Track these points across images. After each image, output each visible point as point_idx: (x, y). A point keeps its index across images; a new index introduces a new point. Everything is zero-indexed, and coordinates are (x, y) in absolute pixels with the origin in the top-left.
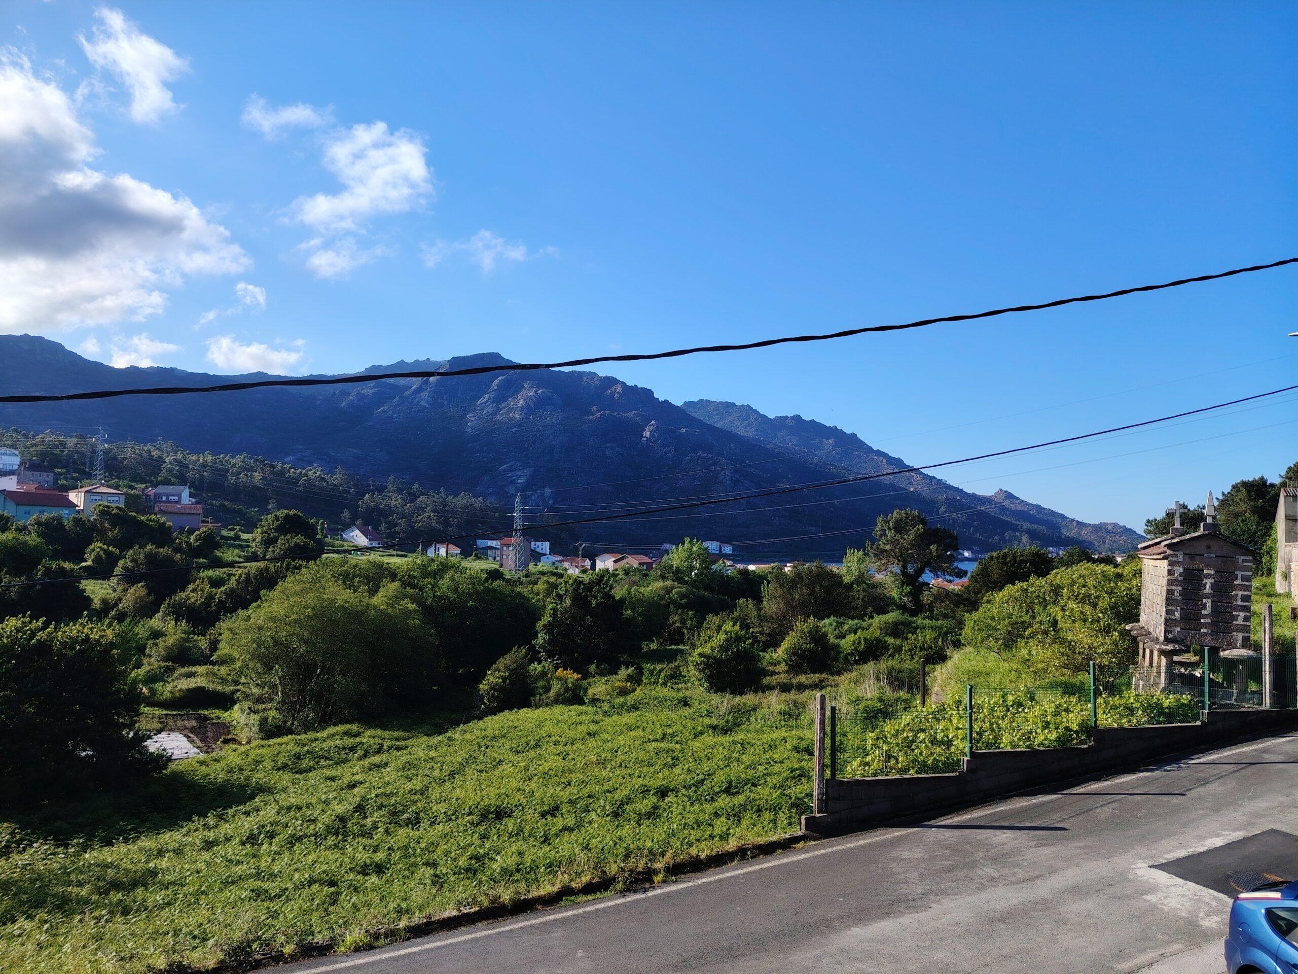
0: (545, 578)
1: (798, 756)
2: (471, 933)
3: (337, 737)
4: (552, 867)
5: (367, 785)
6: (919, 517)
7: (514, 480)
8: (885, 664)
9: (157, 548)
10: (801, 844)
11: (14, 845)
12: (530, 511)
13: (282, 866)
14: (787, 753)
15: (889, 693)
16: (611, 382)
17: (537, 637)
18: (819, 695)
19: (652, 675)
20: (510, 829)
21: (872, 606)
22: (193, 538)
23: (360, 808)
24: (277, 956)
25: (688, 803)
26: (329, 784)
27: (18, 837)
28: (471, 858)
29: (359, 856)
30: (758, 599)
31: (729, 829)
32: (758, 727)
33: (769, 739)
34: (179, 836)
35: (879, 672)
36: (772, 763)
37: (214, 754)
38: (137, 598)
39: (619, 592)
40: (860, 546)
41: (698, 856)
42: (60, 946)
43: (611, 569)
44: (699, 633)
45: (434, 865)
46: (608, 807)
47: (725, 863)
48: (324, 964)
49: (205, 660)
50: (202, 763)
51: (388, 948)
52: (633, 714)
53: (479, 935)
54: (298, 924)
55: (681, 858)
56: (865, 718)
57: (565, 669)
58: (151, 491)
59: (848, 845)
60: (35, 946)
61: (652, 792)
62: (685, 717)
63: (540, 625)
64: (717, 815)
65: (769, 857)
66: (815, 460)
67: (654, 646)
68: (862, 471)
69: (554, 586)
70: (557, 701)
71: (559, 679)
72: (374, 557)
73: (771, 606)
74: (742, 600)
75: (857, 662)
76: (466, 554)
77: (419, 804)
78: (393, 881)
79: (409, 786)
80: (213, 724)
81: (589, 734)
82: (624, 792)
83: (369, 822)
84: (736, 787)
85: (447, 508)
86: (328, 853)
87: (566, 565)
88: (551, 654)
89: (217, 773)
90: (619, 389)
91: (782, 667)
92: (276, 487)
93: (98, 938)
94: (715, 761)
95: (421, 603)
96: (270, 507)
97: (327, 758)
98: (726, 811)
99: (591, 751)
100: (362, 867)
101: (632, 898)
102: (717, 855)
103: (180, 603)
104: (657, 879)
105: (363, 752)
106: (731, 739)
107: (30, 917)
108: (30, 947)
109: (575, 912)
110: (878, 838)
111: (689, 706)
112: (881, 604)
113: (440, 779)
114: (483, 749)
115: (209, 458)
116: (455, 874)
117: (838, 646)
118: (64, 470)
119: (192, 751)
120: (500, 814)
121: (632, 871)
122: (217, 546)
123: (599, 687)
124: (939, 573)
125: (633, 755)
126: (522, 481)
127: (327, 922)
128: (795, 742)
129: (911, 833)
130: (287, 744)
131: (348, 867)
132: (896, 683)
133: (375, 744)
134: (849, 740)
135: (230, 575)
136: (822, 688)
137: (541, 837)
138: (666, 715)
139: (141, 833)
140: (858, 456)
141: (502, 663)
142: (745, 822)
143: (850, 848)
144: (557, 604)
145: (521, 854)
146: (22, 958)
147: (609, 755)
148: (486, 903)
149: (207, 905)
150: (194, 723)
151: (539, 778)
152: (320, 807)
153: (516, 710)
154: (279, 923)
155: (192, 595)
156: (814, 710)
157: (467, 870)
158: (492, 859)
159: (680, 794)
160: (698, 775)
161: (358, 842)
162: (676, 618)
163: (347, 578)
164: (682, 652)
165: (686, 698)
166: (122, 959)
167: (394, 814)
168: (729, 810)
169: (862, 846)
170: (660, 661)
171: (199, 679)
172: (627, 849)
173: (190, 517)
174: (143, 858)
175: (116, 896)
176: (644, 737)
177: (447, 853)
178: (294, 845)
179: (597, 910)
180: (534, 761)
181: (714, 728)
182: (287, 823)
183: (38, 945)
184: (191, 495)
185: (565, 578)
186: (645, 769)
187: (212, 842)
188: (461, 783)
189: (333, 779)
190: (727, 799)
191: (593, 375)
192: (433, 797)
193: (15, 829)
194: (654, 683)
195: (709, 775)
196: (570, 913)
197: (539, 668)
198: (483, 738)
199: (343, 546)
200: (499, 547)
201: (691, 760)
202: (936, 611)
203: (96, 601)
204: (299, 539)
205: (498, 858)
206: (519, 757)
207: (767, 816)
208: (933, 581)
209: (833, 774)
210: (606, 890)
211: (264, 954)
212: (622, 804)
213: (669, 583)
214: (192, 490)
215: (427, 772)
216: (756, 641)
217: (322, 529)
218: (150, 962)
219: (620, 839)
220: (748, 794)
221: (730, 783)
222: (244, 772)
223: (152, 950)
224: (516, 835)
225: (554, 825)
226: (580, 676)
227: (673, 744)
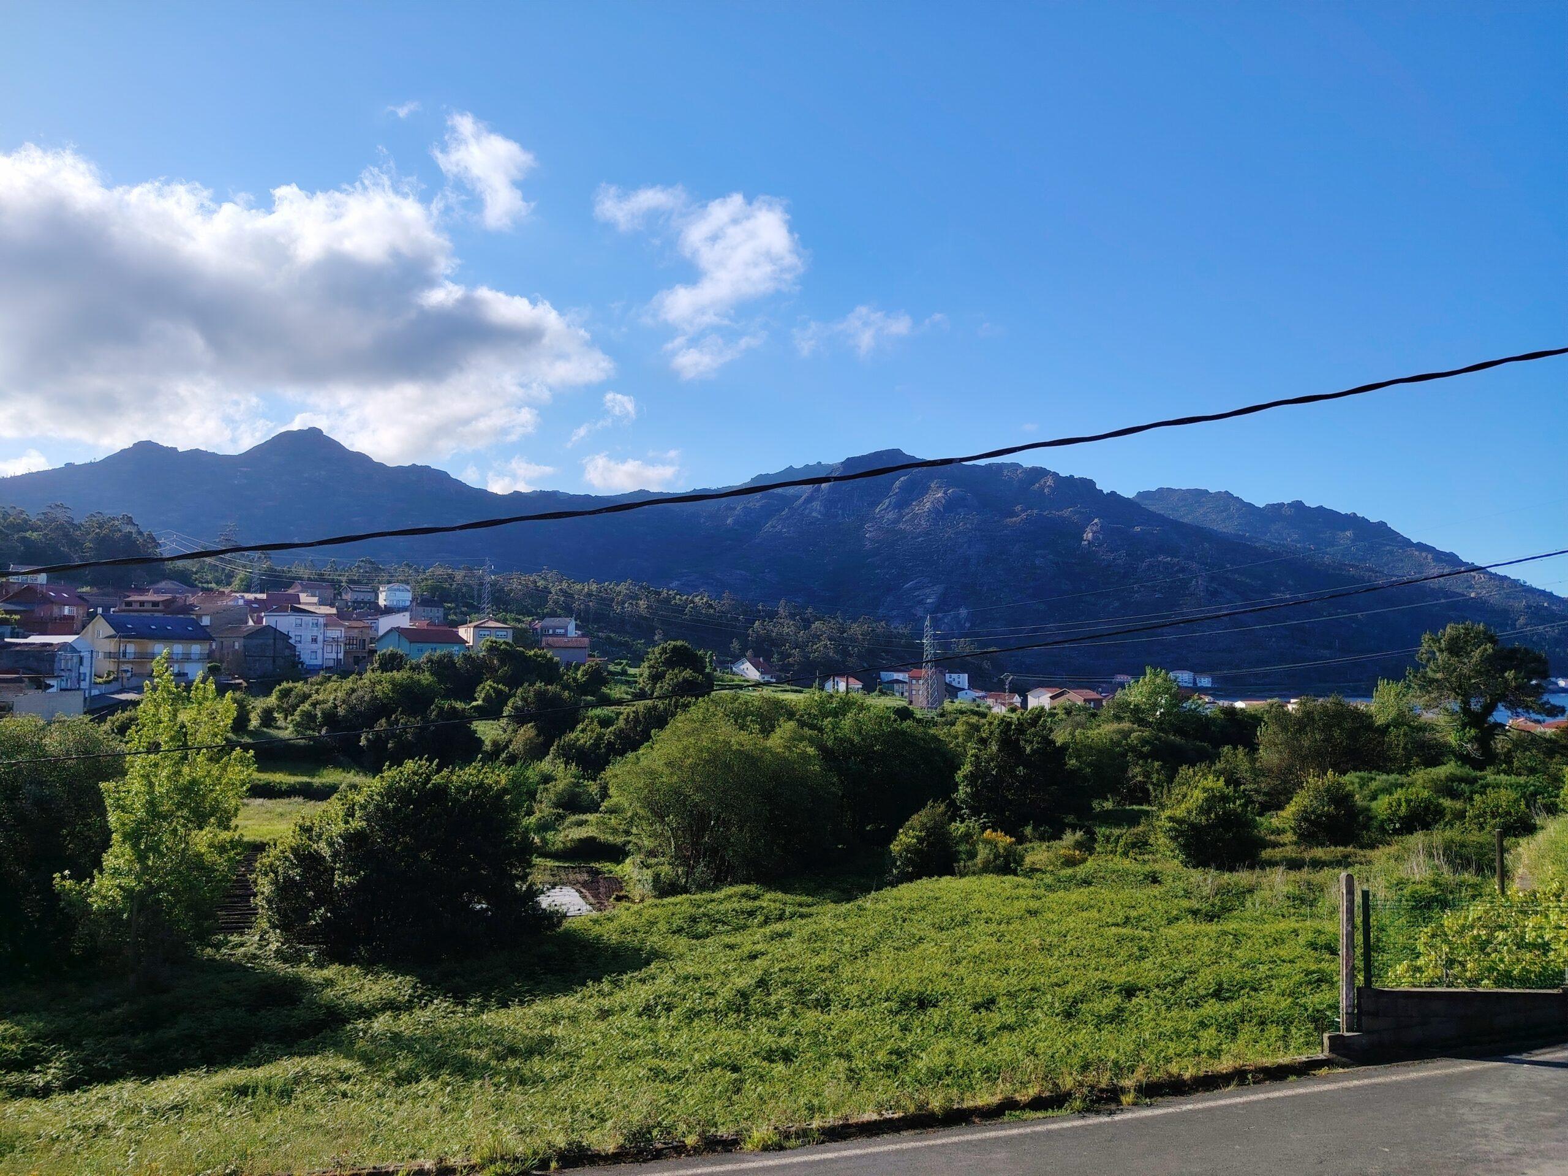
0: (964, 719)
1: (1315, 955)
2: (896, 1143)
3: (734, 899)
4: (990, 1074)
5: (769, 956)
6: (1485, 633)
7: (922, 599)
8: (1439, 836)
9: (546, 685)
10: (1324, 1071)
11: (416, 1000)
12: (942, 637)
13: (681, 1044)
14: (1299, 950)
15: (1448, 876)
16: (1039, 473)
17: (958, 790)
18: (1343, 875)
19: (1108, 841)
20: (937, 1022)
21: (1418, 756)
22: (580, 673)
23: (762, 983)
24: (679, 1147)
25: (1164, 1007)
26: (728, 953)
27: (420, 991)
28: (891, 1053)
29: (763, 1039)
30: (1252, 748)
31: (1220, 1044)
32: (1258, 914)
33: (1273, 931)
34: (574, 1003)
35: (1431, 846)
36: (1278, 962)
37: (606, 913)
38: (527, 739)
39: (1060, 737)
40: (1395, 674)
41: (1179, 1075)
42: (462, 1112)
43: (1047, 707)
44: (1169, 791)
45: (849, 1057)
46: (1057, 1005)
47: (1217, 1087)
48: (729, 1162)
49: (594, 808)
50: (595, 921)
51: (799, 1150)
52: (1085, 891)
53: (905, 1146)
54: (700, 1112)
55: (1157, 1076)
56: (1413, 908)
57: (995, 830)
58: (538, 624)
59: (1394, 1078)
60: (438, 1109)
61: (1114, 990)
62: (1155, 897)
63: (960, 775)
64: (1203, 1025)
65: (1277, 1084)
66: (1327, 560)
67: (1109, 805)
68: (1396, 572)
69: (976, 728)
70: (986, 869)
71: (987, 842)
72: (767, 692)
73: (1268, 756)
74: (1225, 749)
75: (1396, 832)
76: (868, 688)
77: (828, 983)
78: (802, 1072)
79: (817, 961)
80: (605, 878)
81: (1029, 912)
82: (1078, 987)
83: (773, 999)
84: (1229, 990)
85: (845, 635)
86: (730, 1032)
87: (990, 701)
88: (976, 812)
89: (610, 933)
90: (1050, 482)
91: (1289, 837)
92: (662, 616)
93: (498, 1107)
94: (1198, 955)
95: (822, 748)
96: (656, 638)
97: (724, 923)
98: (1216, 1020)
99: (1032, 933)
100: (767, 1051)
101: (1093, 1120)
102: (1206, 1077)
103: (569, 745)
104: (1127, 1099)
105: (763, 918)
106: (1219, 928)
107: (434, 1078)
108: (434, 1109)
109: (1021, 1131)
110: (1439, 1072)
111: (1160, 883)
112: (1433, 754)
113: (851, 956)
114: (899, 922)
115: (594, 587)
116: (873, 1070)
117: (1368, 809)
118: (453, 605)
119: (584, 908)
120: (924, 1003)
121: (1092, 1087)
122: (605, 682)
123: (1038, 854)
124: (1519, 710)
125: (1087, 942)
126: (931, 601)
127: (731, 1113)
128: (1310, 936)
129: (1489, 1069)
130: (682, 904)
131: (752, 1051)
132: (1458, 861)
133: (776, 909)
134: (1389, 936)
135: (619, 714)
136: (1348, 865)
137: (975, 1034)
138: (1126, 894)
139: (536, 997)
140: (1391, 552)
141: (916, 820)
142: (1243, 1037)
143: (1397, 1082)
144: (980, 750)
145: (950, 1053)
146: (427, 1121)
147: (1056, 939)
148: (912, 1109)
149: (604, 1081)
150: (585, 877)
151: (969, 962)
152: (719, 978)
153: (936, 877)
154: (679, 1109)
155: (581, 736)
156: (1337, 894)
157: (888, 1067)
158: (915, 1056)
159: (1152, 995)
160: (1175, 972)
161: (762, 1023)
162: (1138, 770)
163: (740, 717)
164: (1147, 813)
165: (1155, 872)
166: (522, 1132)
167: (801, 992)
168: (1220, 1019)
169: (1414, 1081)
170: (1118, 825)
171: (590, 829)
172: (1084, 1058)
173: (577, 651)
174: (539, 1023)
175: (513, 1063)
176: (1100, 920)
177: (862, 1045)
178: (692, 1020)
179: (1049, 1131)
180: (962, 941)
181: (1195, 913)
182: (685, 995)
183: (441, 1108)
184: (577, 627)
185: (989, 718)
186: (1104, 961)
187: (608, 1011)
188: (876, 962)
189: (731, 947)
190: (1217, 1005)
191: (1017, 466)
192: (844, 976)
193: (416, 983)
194: (1111, 852)
195: (1190, 973)
196: (1015, 1131)
197: (962, 828)
198: (899, 909)
199: (733, 681)
200: (907, 680)
201: (1165, 953)
202: (1516, 764)
203: (487, 742)
204: (687, 673)
205: (923, 1055)
206: (943, 935)
207: (1274, 1031)
208: (1511, 721)
209: (1368, 980)
210: (1060, 1107)
211: (665, 1143)
212: (1075, 1002)
213: (1126, 725)
214: (578, 622)
215: (835, 945)
216: (1249, 801)
217: (711, 662)
218: (550, 1138)
219: (1075, 1046)
220: (1246, 1000)
221: (1220, 984)
222: (638, 934)
223: (551, 1125)
224: (945, 1029)
225: (990, 1021)
226: (1013, 839)
227: (1139, 931)
